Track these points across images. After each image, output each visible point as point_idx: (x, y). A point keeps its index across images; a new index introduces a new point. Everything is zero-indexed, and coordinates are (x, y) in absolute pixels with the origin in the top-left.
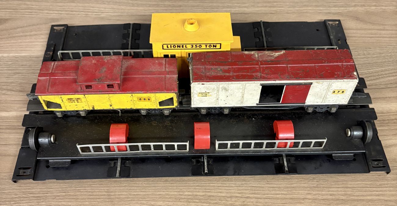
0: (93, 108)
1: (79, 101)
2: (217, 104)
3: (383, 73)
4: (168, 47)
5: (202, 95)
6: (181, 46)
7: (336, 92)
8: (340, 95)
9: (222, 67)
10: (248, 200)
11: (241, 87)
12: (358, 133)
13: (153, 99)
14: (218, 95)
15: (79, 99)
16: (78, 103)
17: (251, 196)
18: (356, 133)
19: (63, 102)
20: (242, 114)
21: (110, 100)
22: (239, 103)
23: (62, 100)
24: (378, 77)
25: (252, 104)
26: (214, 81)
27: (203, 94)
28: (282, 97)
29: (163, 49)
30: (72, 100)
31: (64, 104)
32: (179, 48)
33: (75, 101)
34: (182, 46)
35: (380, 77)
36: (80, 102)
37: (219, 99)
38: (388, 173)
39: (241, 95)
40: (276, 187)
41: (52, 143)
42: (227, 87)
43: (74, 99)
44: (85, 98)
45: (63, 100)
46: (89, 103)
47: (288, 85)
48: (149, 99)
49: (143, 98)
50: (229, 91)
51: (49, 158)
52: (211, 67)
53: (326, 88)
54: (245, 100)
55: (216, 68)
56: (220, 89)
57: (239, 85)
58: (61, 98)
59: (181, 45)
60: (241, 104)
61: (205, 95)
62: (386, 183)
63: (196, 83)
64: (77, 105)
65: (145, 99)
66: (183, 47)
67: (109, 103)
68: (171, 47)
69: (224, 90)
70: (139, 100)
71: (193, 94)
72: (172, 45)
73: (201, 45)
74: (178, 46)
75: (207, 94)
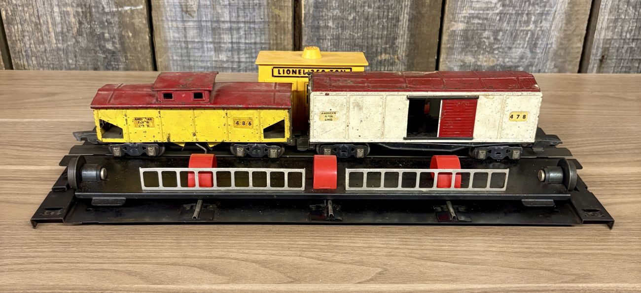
0: (169, 138)
1: (151, 124)
2: (347, 137)
3: (585, 142)
4: (279, 73)
5: (326, 118)
6: (297, 72)
7: (515, 117)
8: (521, 122)
9: (353, 79)
10: (397, 251)
11: (381, 103)
12: (556, 175)
13: (256, 122)
14: (348, 118)
15: (151, 119)
16: (148, 128)
17: (400, 246)
18: (552, 175)
19: (127, 124)
20: (384, 161)
21: (194, 122)
22: (379, 135)
23: (126, 120)
24: (578, 146)
25: (397, 138)
26: (342, 91)
27: (327, 115)
28: (439, 125)
29: (273, 76)
30: (140, 121)
31: (128, 128)
32: (294, 75)
33: (145, 124)
35: (581, 145)
36: (152, 127)
37: (350, 125)
38: (611, 227)
39: (380, 119)
40: (439, 239)
41: (101, 179)
42: (360, 102)
43: (144, 120)
44: (160, 116)
45: (128, 119)
46: (163, 129)
47: (445, 99)
48: (250, 124)
49: (242, 121)
50: (364, 109)
51: (93, 194)
52: (338, 78)
53: (499, 107)
54: (386, 130)
56: (351, 107)
57: (378, 97)
58: (126, 116)
60: (380, 138)
61: (329, 118)
62: (611, 237)
63: (318, 93)
64: (145, 132)
65: (244, 124)
66: (300, 73)
67: (192, 131)
68: (284, 73)
69: (356, 108)
70: (236, 125)
71: (312, 115)
72: (286, 70)
73: (325, 70)
74: (293, 70)
75: (333, 115)
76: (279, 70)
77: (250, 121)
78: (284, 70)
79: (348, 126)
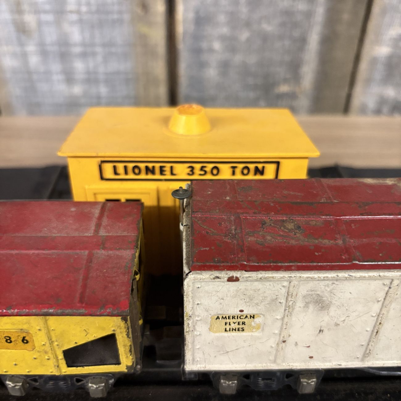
2: (279, 361)
4: (116, 173)
5: (228, 327)
6: (157, 170)
9: (301, 219)
13: (39, 339)
14: (287, 326)
22: (360, 355)
26: (277, 269)
27: (232, 321)
29: (102, 178)
32: (150, 176)
34: (161, 168)
37: (289, 340)
39: (371, 324)
42: (326, 294)
48: (24, 341)
50: (333, 308)
52: (259, 217)
54: (380, 346)
55: (279, 221)
56: (300, 304)
57: (376, 284)
59: (157, 165)
60: (362, 361)
61: (236, 326)
63: (206, 275)
65: (8, 340)
66: (162, 171)
68: (126, 173)
69: (311, 306)
71: (190, 322)
72: (131, 166)
73: (219, 166)
74: (147, 168)
75: (246, 320)
76: (115, 168)
77: (24, 335)
78: (125, 168)
79: (284, 342)
